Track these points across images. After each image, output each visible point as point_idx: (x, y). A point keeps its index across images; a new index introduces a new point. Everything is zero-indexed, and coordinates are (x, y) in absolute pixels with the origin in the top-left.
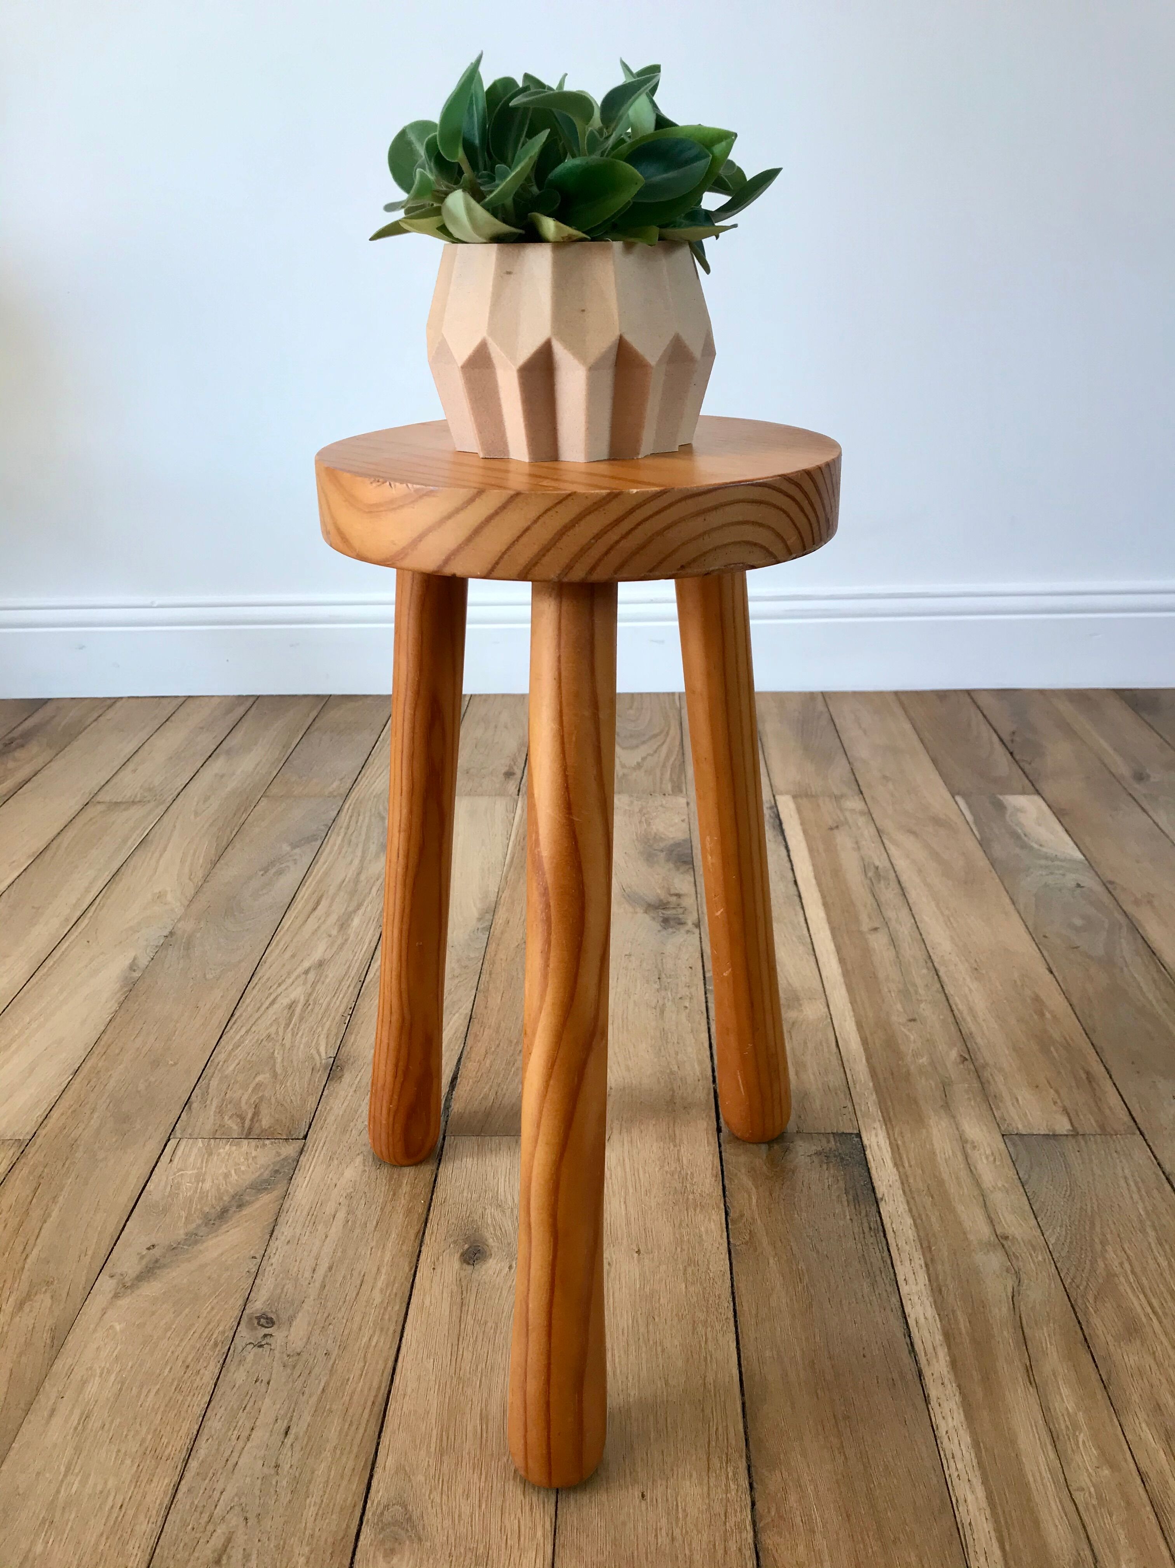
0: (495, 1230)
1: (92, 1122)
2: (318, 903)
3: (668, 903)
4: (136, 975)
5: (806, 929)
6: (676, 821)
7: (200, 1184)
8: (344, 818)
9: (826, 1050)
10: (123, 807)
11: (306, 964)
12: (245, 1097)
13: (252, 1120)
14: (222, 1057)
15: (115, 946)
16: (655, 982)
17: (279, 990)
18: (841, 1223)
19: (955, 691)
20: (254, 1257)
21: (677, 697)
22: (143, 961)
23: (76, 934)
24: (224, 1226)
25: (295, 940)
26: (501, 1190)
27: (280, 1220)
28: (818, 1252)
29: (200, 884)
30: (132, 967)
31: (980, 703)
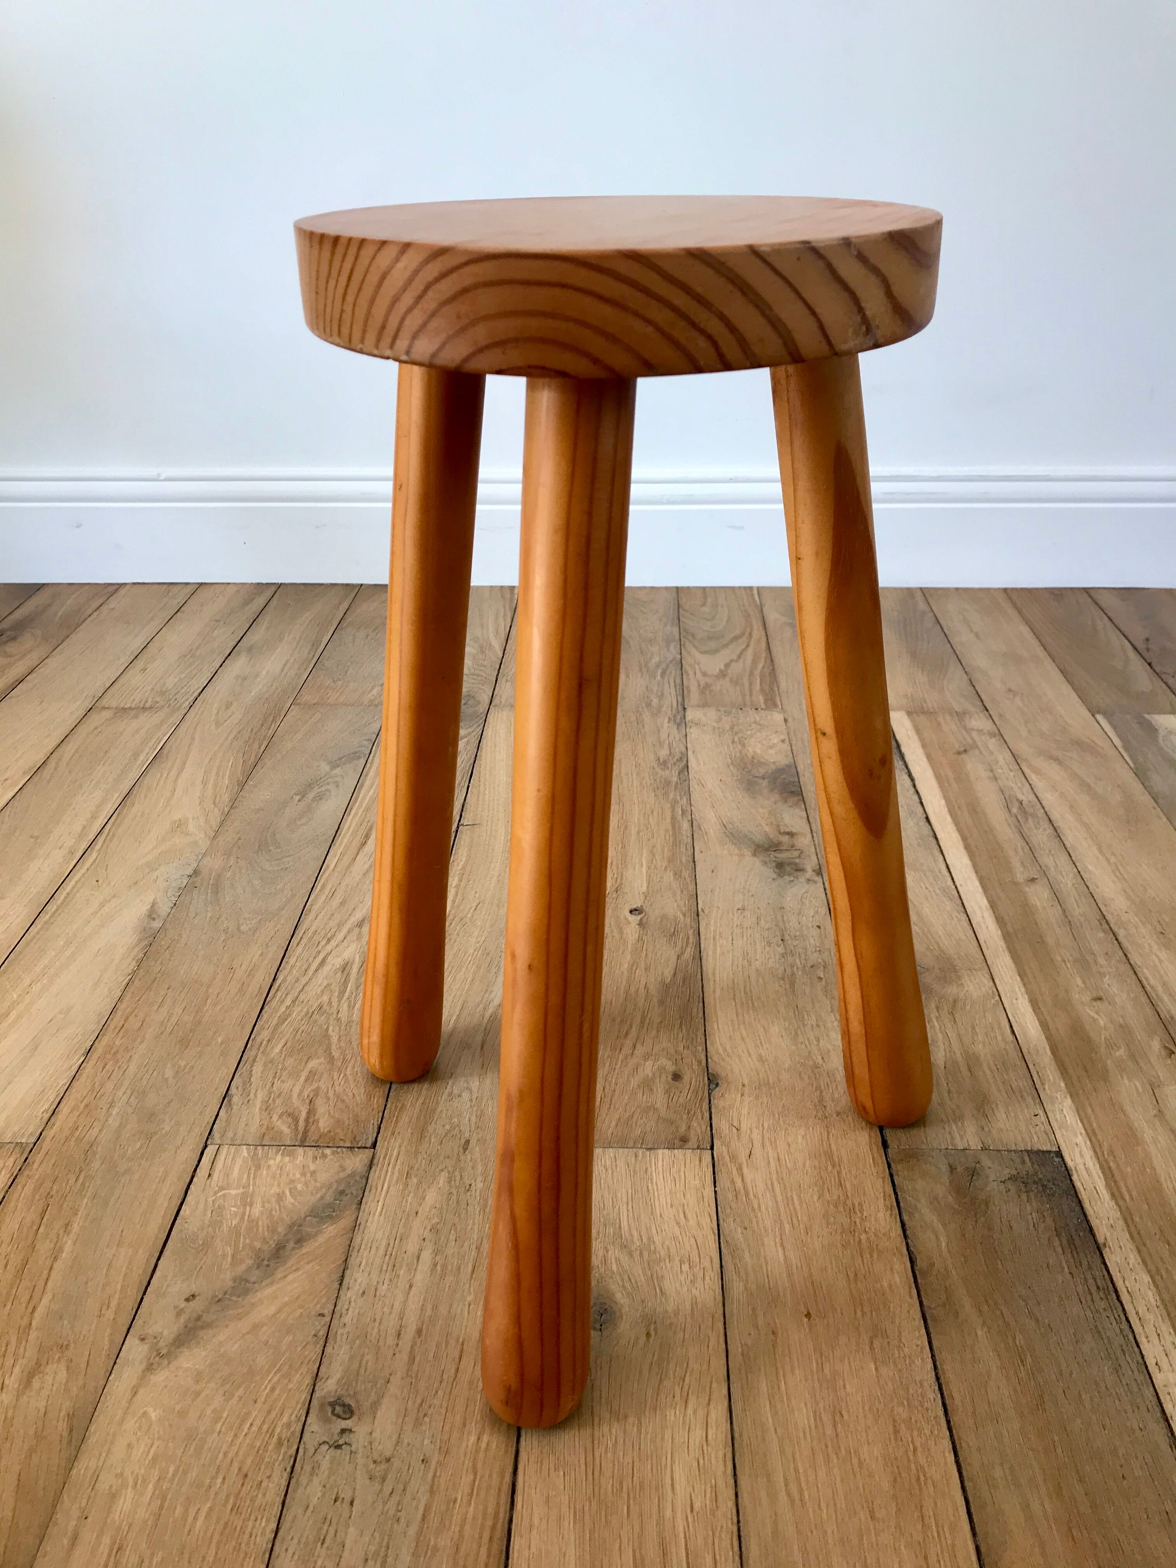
0: (622, 1280)
1: (110, 1121)
2: (367, 836)
3: (779, 844)
4: (157, 924)
5: (950, 879)
6: (775, 741)
7: (248, 1208)
9: (999, 1038)
10: (132, 713)
11: (358, 915)
12: (297, 1090)
13: (307, 1120)
14: (265, 1034)
15: (130, 887)
16: (779, 946)
17: (329, 948)
18: (1060, 1278)
19: (1072, 589)
20: (322, 1315)
21: (755, 592)
22: (164, 908)
23: (83, 871)
24: (282, 1269)
25: (343, 884)
26: (624, 1224)
27: (352, 1261)
28: (1037, 1321)
29: (227, 810)
30: (152, 915)
31: (1103, 605)
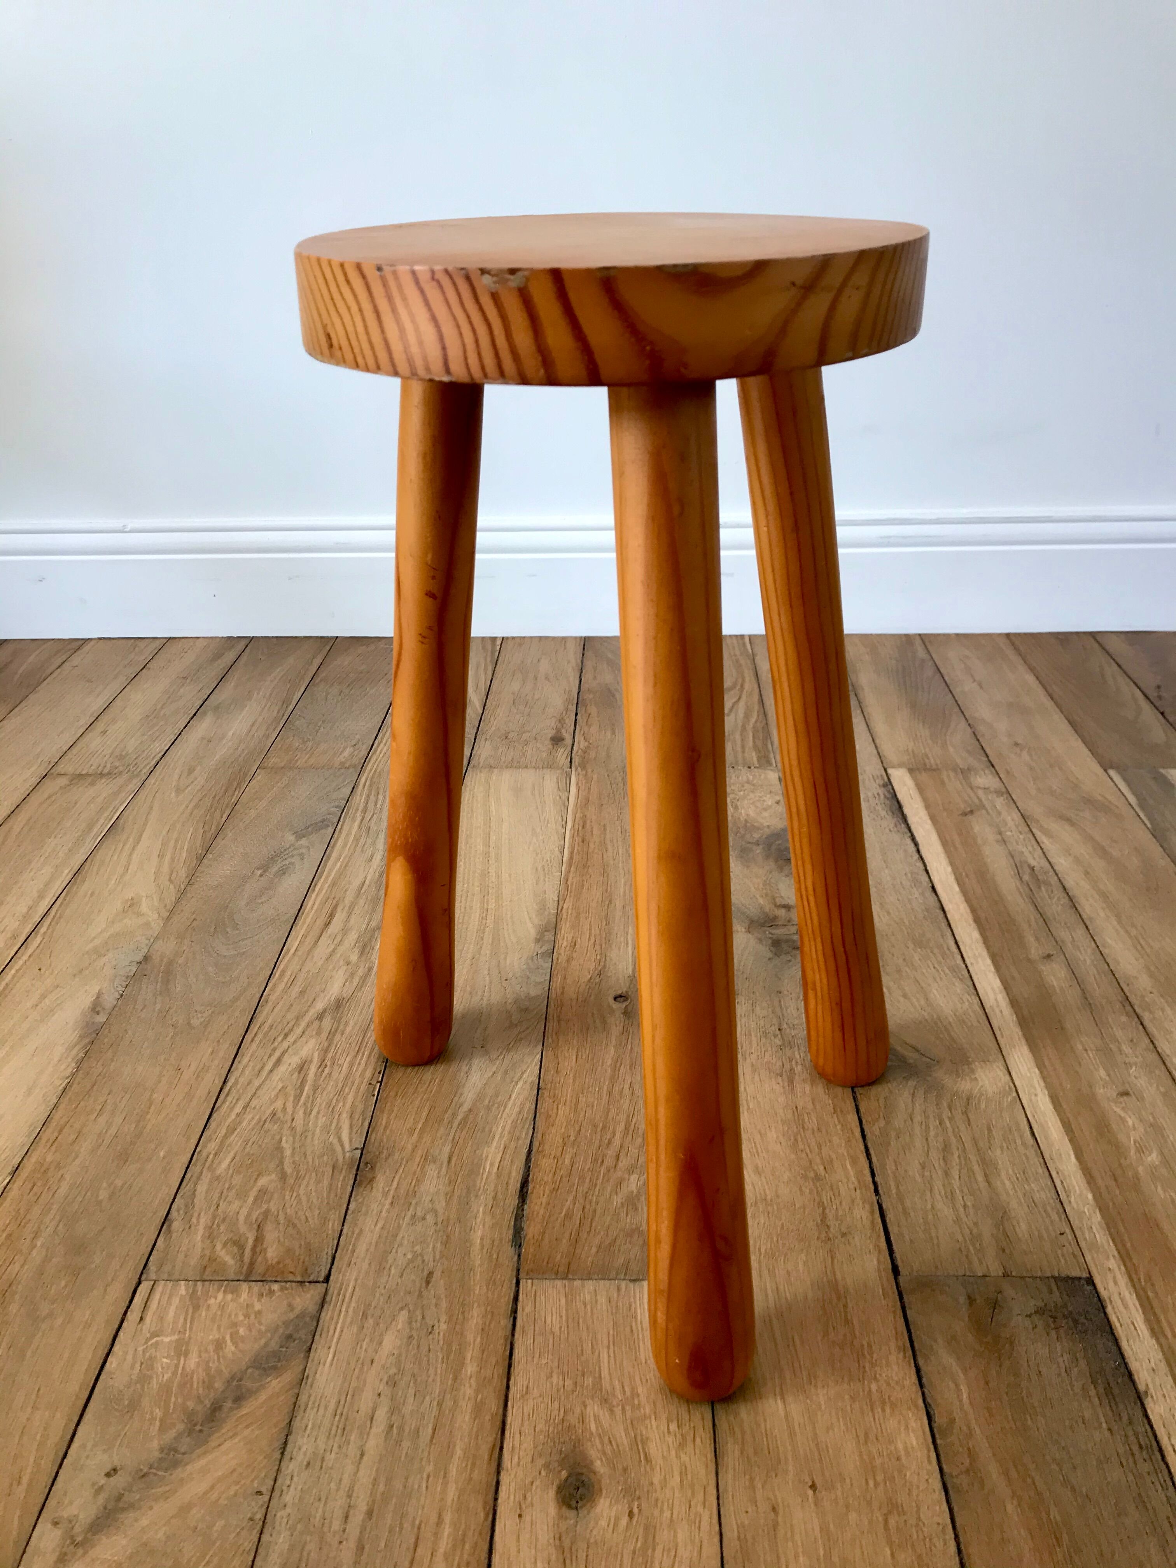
0: (602, 1444)
1: (34, 1253)
2: (332, 916)
3: (775, 918)
4: (101, 1018)
5: (960, 957)
6: (770, 803)
7: (182, 1359)
8: (359, 799)
9: (1019, 1142)
10: (90, 779)
11: (320, 1006)
12: (244, 1212)
13: (254, 1247)
14: (212, 1146)
15: (74, 975)
16: (775, 1036)
17: (285, 1044)
18: (1097, 1435)
19: (1078, 633)
20: (259, 1493)
21: (747, 640)
22: (109, 1000)
23: (25, 958)
24: (217, 1435)
25: (304, 970)
26: (605, 1373)
27: (296, 1423)
28: (1073, 1489)
29: (183, 887)
30: (96, 1008)
31: (1111, 651)
